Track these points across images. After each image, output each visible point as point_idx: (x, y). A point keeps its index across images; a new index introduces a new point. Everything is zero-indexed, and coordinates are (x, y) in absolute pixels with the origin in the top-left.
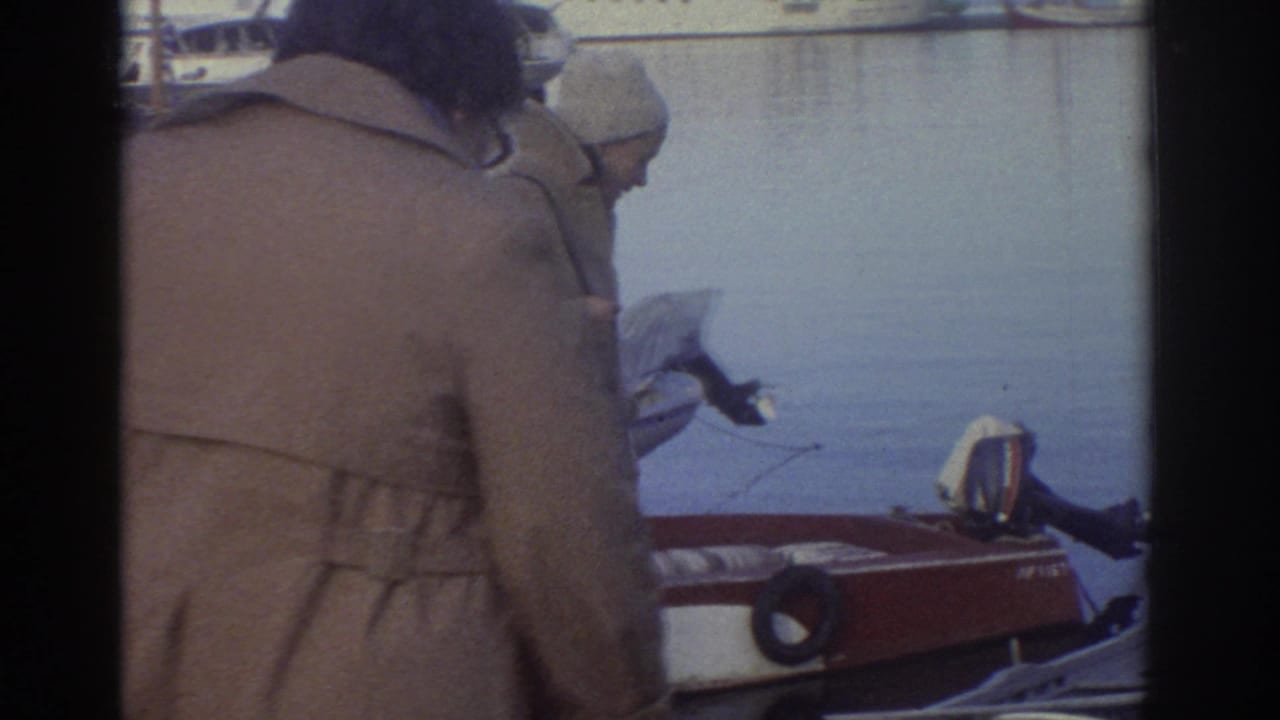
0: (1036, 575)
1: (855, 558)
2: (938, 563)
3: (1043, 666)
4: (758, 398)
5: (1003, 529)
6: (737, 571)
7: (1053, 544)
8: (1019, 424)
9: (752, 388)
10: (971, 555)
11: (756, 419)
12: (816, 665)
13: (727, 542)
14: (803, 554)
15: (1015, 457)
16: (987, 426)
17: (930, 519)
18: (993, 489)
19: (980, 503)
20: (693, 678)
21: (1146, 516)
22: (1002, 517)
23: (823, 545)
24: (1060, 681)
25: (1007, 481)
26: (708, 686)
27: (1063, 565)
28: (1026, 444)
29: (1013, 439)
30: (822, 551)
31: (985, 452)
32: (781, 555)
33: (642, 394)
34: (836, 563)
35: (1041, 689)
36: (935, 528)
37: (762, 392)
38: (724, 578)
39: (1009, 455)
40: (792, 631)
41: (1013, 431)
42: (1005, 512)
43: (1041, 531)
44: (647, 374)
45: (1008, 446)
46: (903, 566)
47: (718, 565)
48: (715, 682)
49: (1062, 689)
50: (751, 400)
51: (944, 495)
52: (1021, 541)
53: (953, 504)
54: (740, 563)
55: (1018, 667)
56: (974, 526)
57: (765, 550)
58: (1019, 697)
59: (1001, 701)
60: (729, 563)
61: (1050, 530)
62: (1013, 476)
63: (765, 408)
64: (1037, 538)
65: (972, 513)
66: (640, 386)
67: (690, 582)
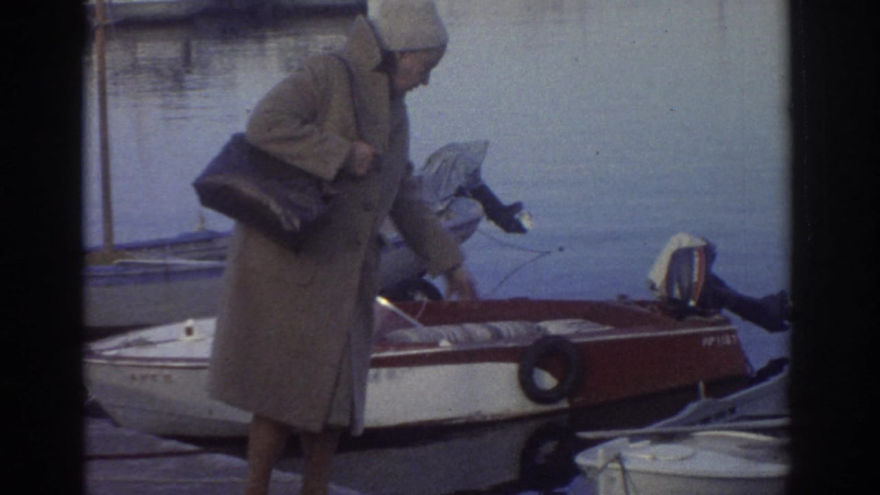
0: (715, 343)
1: (593, 330)
2: (648, 334)
3: (722, 400)
4: (522, 215)
5: (692, 311)
6: (510, 339)
7: (727, 321)
8: (704, 239)
9: (517, 207)
10: (670, 329)
11: (520, 229)
12: (564, 404)
13: (505, 319)
14: (554, 327)
15: (700, 262)
16: (683, 240)
17: (643, 303)
18: (686, 284)
19: (677, 293)
20: (478, 413)
21: (790, 303)
22: (692, 303)
23: (569, 321)
24: (733, 411)
25: (695, 279)
26: (489, 418)
27: (734, 336)
28: (709, 253)
29: (700, 250)
30: (570, 326)
31: (681, 258)
32: (539, 329)
33: (441, 213)
34: (578, 334)
35: (720, 416)
36: (646, 310)
37: (524, 211)
38: (501, 344)
39: (697, 260)
40: (547, 381)
41: (699, 243)
42: (694, 300)
43: (719, 313)
44: (446, 199)
45: (696, 253)
46: (622, 336)
47: (498, 335)
48: (493, 416)
49: (734, 416)
50: (517, 216)
51: (653, 287)
52: (703, 319)
53: (658, 294)
54: (513, 333)
55: (704, 400)
56: (674, 309)
57: (529, 324)
58: (706, 421)
59: (693, 424)
60: (505, 333)
61: (726, 312)
62: (699, 275)
63: (526, 223)
64: (717, 317)
65: (671, 300)
66: (441, 207)
67: (478, 347)
